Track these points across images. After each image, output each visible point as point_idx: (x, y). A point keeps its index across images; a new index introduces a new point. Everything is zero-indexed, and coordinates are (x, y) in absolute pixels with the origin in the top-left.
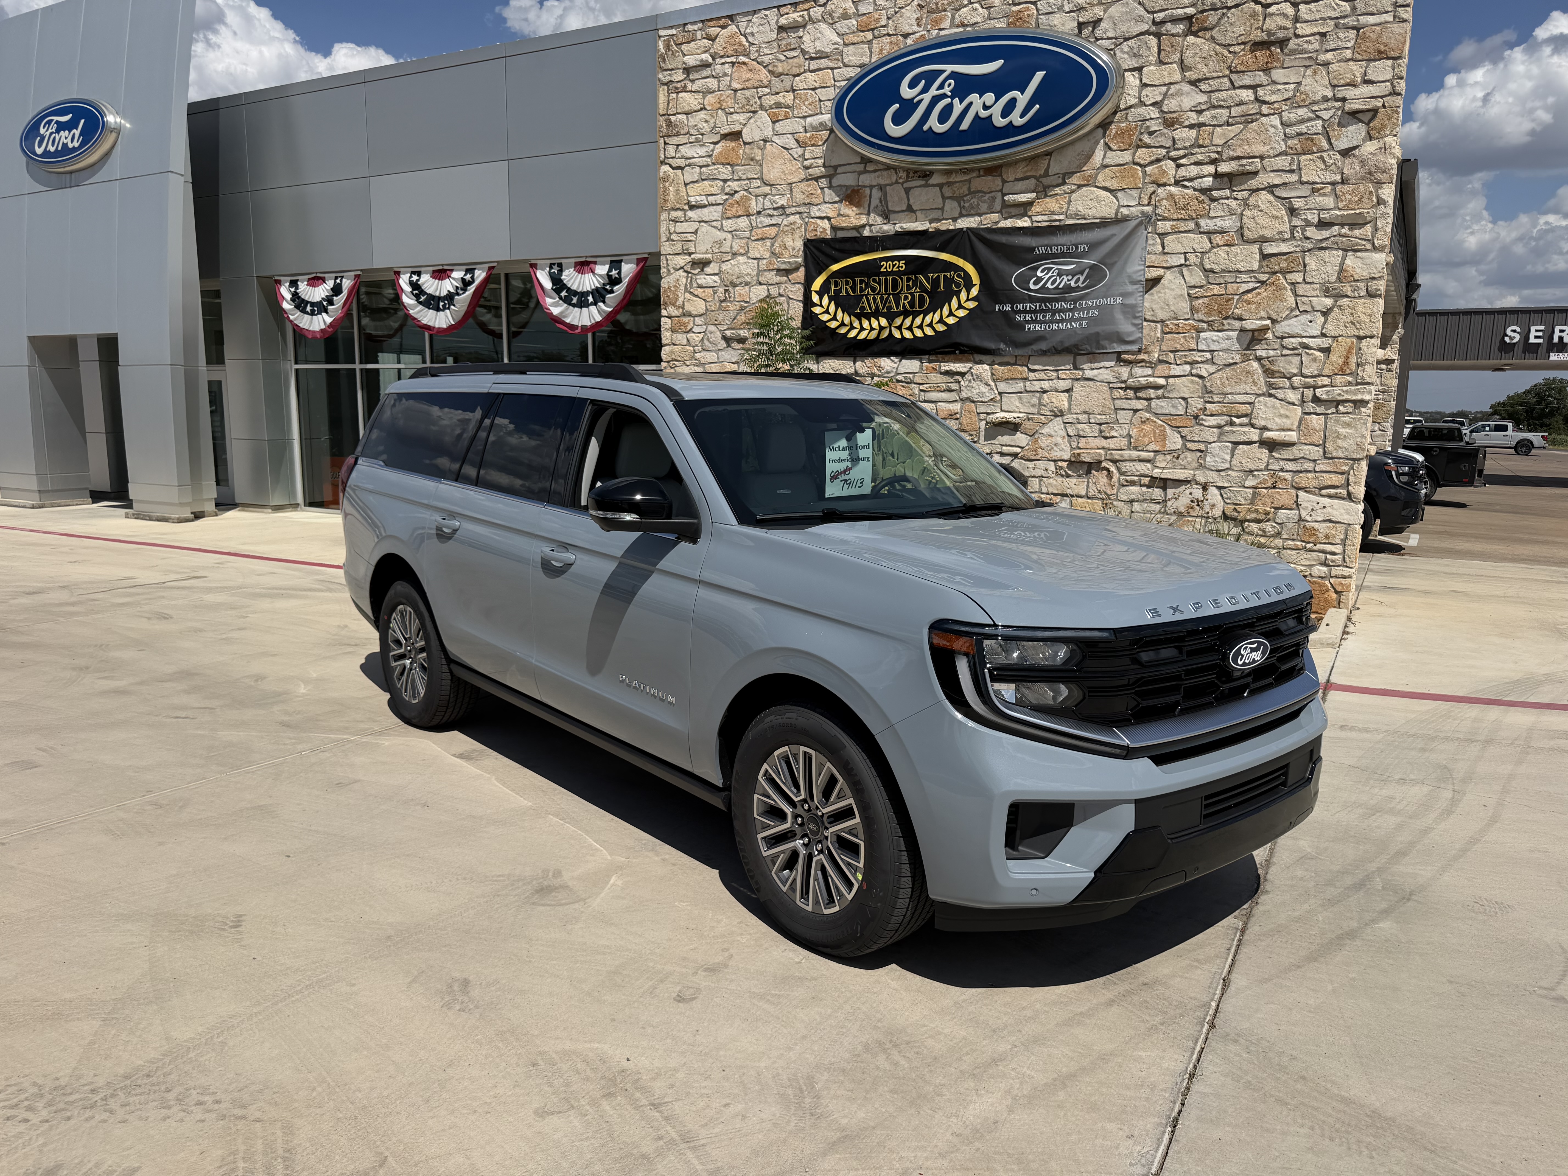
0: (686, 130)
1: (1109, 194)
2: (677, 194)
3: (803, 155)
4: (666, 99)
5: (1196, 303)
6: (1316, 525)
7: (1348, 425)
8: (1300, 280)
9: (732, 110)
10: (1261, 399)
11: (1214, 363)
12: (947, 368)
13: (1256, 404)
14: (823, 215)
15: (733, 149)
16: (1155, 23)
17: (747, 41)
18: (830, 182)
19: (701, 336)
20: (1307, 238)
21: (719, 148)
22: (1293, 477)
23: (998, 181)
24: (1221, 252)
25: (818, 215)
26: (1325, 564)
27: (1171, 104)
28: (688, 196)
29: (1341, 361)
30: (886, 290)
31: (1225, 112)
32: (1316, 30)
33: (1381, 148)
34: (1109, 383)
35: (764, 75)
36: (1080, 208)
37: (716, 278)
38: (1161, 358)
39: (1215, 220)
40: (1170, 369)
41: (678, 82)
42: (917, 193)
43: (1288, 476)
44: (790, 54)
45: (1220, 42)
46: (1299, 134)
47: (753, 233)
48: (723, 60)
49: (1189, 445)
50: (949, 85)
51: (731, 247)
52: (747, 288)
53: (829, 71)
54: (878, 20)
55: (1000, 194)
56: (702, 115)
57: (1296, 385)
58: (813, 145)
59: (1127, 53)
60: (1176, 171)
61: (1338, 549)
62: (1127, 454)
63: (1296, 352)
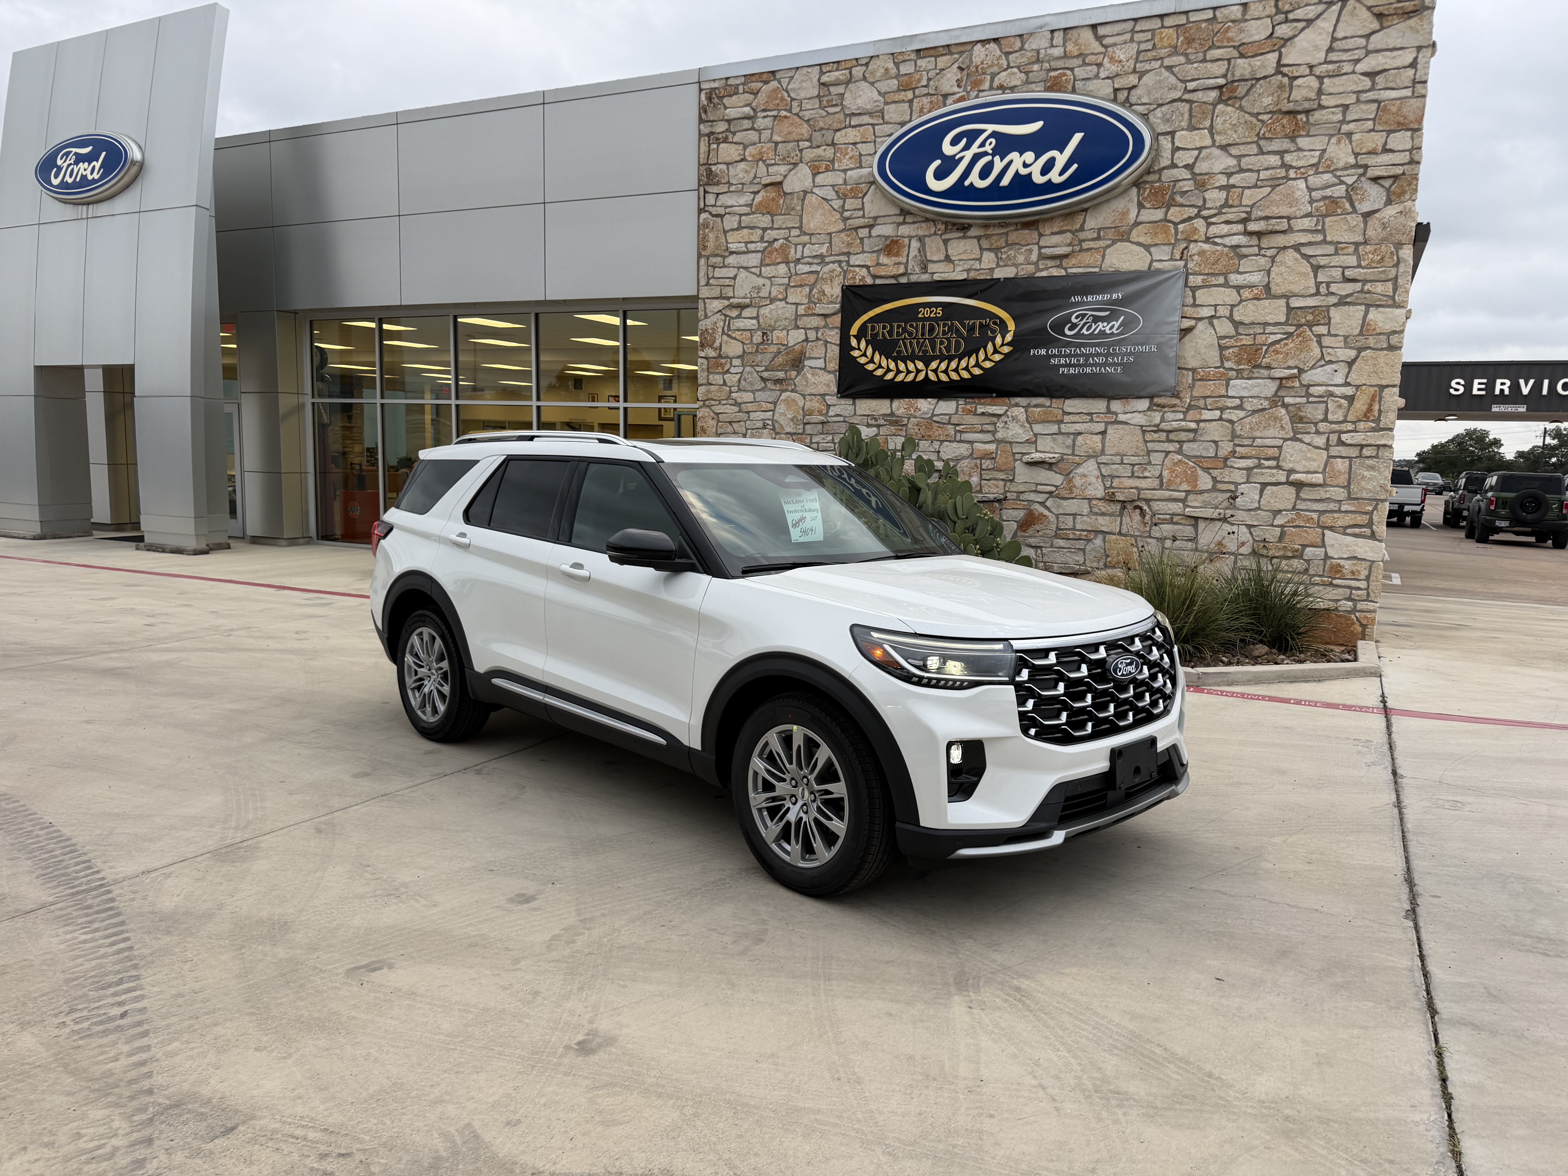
0: (726, 180)
1: (1142, 249)
2: (717, 240)
3: (843, 206)
4: (707, 150)
5: (1226, 353)
6: (1342, 562)
7: (1372, 468)
8: (1325, 332)
9: (773, 162)
10: (1289, 442)
11: (1244, 409)
12: (982, 410)
13: (1284, 447)
14: (862, 264)
15: (773, 199)
16: (1187, 91)
17: (789, 96)
18: (870, 232)
19: (738, 376)
20: (1333, 294)
21: (759, 198)
22: (1319, 517)
23: (1035, 235)
24: (1251, 305)
25: (857, 263)
26: (1349, 599)
27: (1202, 167)
28: (727, 242)
29: (1365, 408)
30: (923, 334)
31: (1255, 175)
32: (1339, 102)
33: (1401, 212)
34: (1142, 426)
35: (805, 130)
36: (1115, 261)
37: (754, 321)
38: (1192, 403)
39: (1244, 275)
40: (1201, 414)
41: (719, 133)
42: (955, 245)
43: (1315, 516)
44: (831, 110)
45: (1249, 111)
46: (1324, 198)
47: (792, 279)
48: (765, 114)
49: (1220, 486)
50: (991, 143)
51: (770, 293)
52: (785, 332)
53: (870, 127)
54: (919, 81)
55: (1036, 247)
56: (742, 165)
57: (1321, 430)
58: (853, 198)
59: (1161, 118)
60: (1207, 229)
61: (1363, 585)
62: (1159, 494)
63: (1322, 399)
